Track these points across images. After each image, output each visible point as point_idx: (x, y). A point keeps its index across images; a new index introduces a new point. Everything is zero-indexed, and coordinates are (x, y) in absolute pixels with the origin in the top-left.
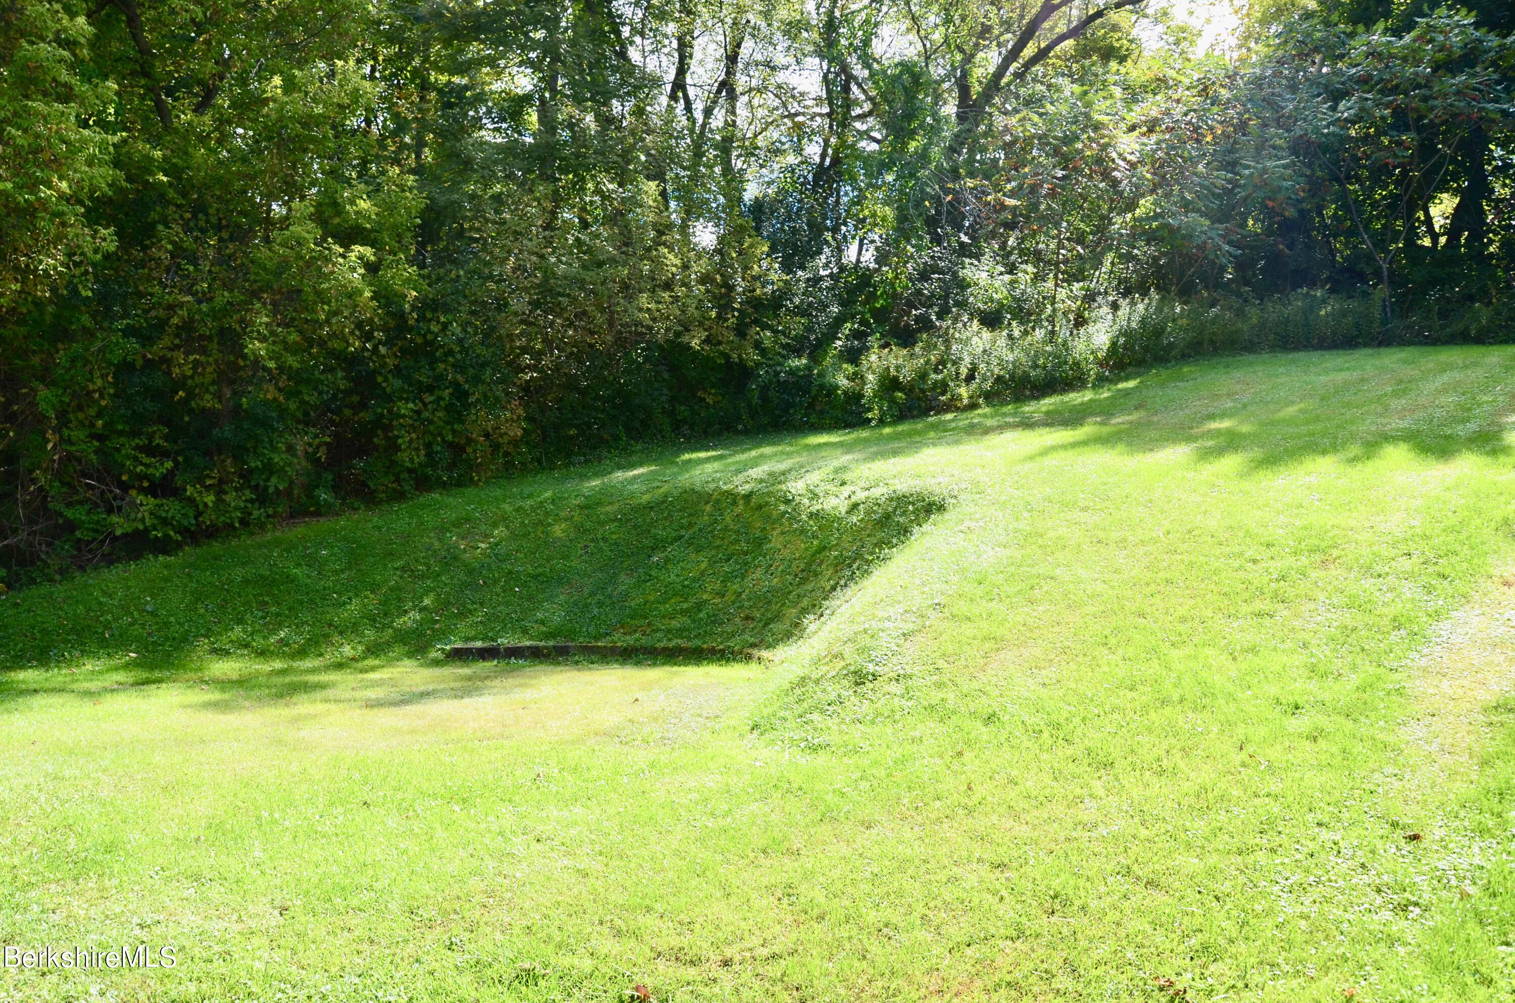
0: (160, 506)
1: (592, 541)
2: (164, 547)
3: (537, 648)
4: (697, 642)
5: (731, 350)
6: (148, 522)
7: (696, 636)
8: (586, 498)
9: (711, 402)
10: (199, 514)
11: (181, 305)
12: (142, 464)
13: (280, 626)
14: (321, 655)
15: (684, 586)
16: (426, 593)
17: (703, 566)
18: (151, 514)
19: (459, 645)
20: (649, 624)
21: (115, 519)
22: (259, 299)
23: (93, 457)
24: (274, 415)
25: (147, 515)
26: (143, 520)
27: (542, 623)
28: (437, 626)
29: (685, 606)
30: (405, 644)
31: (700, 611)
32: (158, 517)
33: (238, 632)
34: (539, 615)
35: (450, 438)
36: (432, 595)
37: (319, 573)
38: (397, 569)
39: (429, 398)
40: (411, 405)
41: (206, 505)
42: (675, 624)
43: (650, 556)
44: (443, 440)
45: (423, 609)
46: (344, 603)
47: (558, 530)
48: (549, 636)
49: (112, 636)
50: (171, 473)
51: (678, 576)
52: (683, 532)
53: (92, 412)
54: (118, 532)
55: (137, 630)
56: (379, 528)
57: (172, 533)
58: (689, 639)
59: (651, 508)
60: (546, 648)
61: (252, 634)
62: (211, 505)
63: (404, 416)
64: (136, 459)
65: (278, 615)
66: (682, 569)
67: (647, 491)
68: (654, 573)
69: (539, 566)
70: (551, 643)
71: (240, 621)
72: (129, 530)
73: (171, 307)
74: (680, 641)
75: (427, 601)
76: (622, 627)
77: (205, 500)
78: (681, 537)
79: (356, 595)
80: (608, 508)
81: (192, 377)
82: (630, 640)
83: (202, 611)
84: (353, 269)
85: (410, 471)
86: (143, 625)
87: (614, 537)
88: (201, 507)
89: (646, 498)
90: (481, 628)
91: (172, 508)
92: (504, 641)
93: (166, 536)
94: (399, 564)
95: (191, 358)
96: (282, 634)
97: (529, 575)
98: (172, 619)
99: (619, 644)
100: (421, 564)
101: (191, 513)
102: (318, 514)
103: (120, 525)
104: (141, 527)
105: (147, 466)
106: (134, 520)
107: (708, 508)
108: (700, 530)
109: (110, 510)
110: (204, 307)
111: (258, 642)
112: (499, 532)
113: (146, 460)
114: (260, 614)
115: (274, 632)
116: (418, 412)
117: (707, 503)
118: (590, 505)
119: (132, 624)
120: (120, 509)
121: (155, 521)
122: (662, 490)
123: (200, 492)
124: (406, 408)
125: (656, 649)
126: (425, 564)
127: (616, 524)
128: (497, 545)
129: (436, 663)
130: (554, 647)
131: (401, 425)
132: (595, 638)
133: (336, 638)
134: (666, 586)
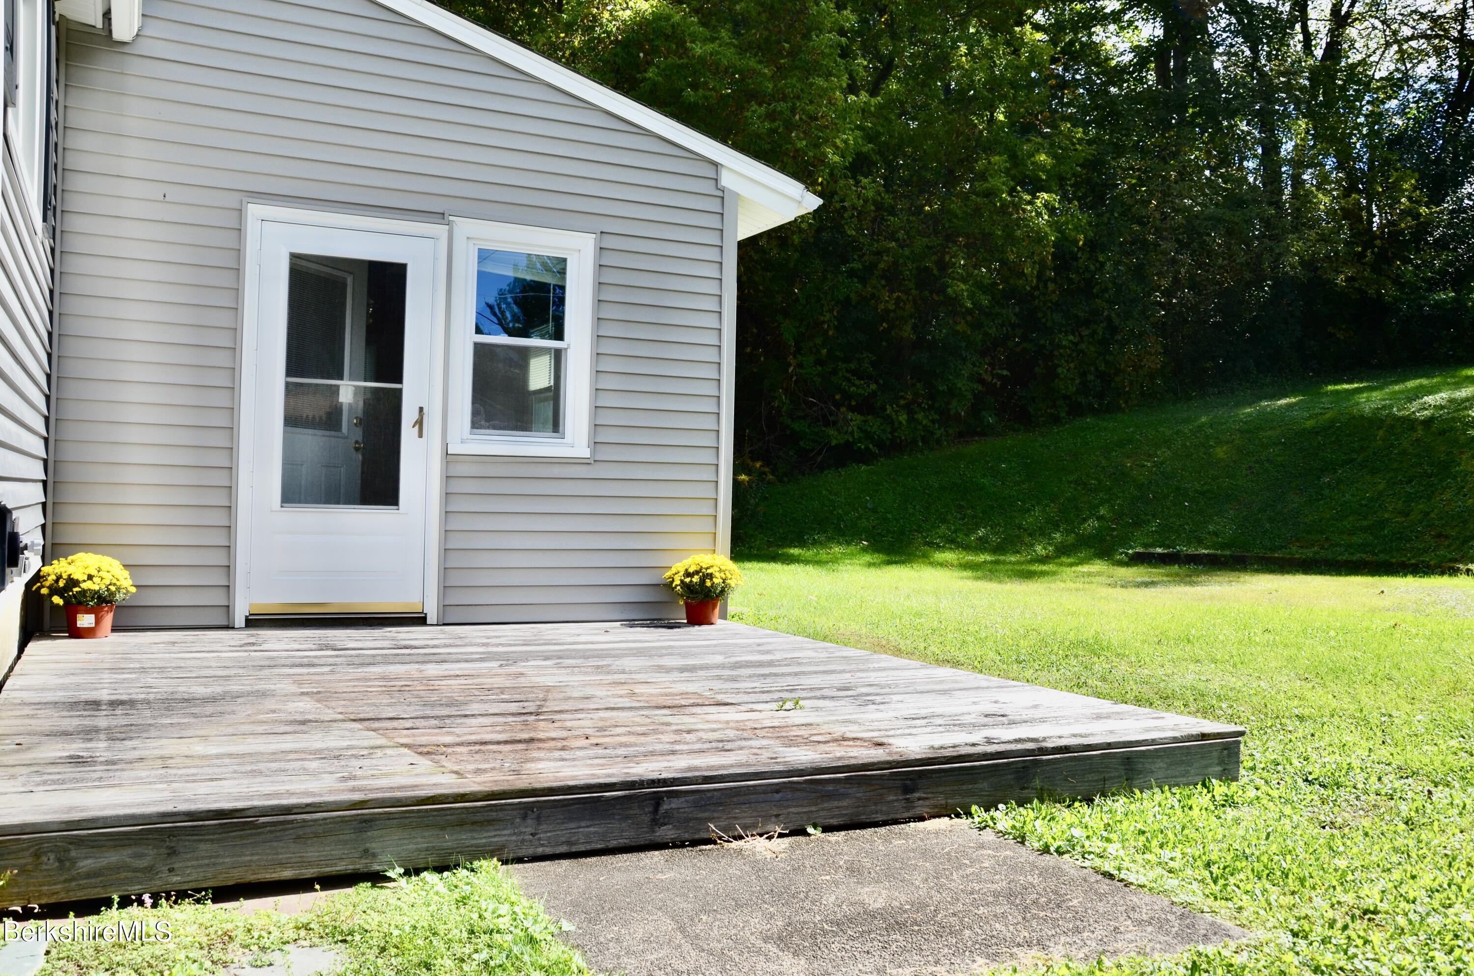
0: (865, 421)
1: (1257, 462)
2: (864, 457)
3: (1215, 556)
4: (1382, 557)
5: (1367, 285)
6: (856, 435)
7: (1381, 552)
8: (1246, 423)
9: (1342, 337)
10: (894, 430)
11: (887, 251)
12: (854, 385)
13: (977, 527)
14: (1018, 552)
15: (1362, 505)
16: (1102, 503)
17: (1381, 487)
18: (859, 428)
19: (1139, 550)
20: (1327, 539)
21: (832, 432)
22: (955, 242)
23: (817, 380)
24: (964, 344)
25: (855, 428)
26: (852, 433)
27: (1216, 534)
28: (1115, 533)
29: (1365, 523)
30: (1090, 547)
31: (1384, 528)
32: (865, 432)
33: (943, 529)
34: (1211, 528)
35: (1102, 367)
36: (1107, 506)
37: (1003, 484)
38: (1071, 482)
39: (1086, 332)
40: (1071, 338)
41: (900, 423)
42: (1355, 539)
43: (1319, 478)
44: (1097, 369)
45: (1100, 518)
46: (1029, 510)
47: (1220, 452)
48: (1223, 546)
49: (846, 526)
50: (874, 394)
51: (1353, 495)
52: (1354, 456)
53: (819, 341)
54: (834, 443)
55: (864, 523)
56: (1048, 447)
57: (871, 446)
58: (1374, 554)
59: (1317, 433)
60: (1224, 556)
61: (955, 531)
62: (904, 423)
63: (1065, 347)
64: (849, 380)
65: (974, 517)
66: (1357, 489)
67: (1310, 417)
68: (1326, 492)
69: (1205, 484)
70: (1228, 552)
71: (944, 521)
72: (842, 442)
73: (878, 253)
74: (1364, 556)
75: (1102, 511)
76: (1298, 540)
77: (901, 418)
78: (1352, 461)
79: (1038, 504)
80: (1269, 433)
81: (894, 311)
82: (1309, 553)
83: (911, 511)
84: (1039, 214)
85: (1065, 397)
86: (868, 519)
87: (1279, 459)
88: (896, 425)
89: (1310, 424)
90: (1156, 536)
91: (875, 425)
92: (1184, 549)
93: (867, 448)
94: (1072, 478)
95: (895, 295)
96: (981, 533)
97: (1196, 491)
98: (889, 516)
99: (1297, 556)
100: (1093, 479)
101: (889, 430)
102: (983, 434)
103: (835, 438)
104: (851, 439)
105: (858, 387)
106: (846, 432)
107: (1381, 433)
108: (1374, 454)
109: (827, 424)
110: (907, 252)
111: (960, 538)
112: (1164, 453)
113: (857, 382)
114: (959, 516)
115: (974, 530)
116: (1076, 344)
117: (1379, 428)
118: (1251, 429)
119: (860, 518)
120: (835, 423)
121: (861, 435)
122: (1327, 416)
123: (896, 412)
124: (1066, 340)
125: (1337, 562)
126: (1096, 479)
127: (1280, 447)
128: (1162, 463)
129: (1121, 564)
130: (1231, 556)
131: (1061, 355)
132: (1271, 549)
133: (1027, 539)
134: (1341, 505)
